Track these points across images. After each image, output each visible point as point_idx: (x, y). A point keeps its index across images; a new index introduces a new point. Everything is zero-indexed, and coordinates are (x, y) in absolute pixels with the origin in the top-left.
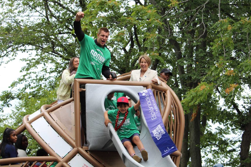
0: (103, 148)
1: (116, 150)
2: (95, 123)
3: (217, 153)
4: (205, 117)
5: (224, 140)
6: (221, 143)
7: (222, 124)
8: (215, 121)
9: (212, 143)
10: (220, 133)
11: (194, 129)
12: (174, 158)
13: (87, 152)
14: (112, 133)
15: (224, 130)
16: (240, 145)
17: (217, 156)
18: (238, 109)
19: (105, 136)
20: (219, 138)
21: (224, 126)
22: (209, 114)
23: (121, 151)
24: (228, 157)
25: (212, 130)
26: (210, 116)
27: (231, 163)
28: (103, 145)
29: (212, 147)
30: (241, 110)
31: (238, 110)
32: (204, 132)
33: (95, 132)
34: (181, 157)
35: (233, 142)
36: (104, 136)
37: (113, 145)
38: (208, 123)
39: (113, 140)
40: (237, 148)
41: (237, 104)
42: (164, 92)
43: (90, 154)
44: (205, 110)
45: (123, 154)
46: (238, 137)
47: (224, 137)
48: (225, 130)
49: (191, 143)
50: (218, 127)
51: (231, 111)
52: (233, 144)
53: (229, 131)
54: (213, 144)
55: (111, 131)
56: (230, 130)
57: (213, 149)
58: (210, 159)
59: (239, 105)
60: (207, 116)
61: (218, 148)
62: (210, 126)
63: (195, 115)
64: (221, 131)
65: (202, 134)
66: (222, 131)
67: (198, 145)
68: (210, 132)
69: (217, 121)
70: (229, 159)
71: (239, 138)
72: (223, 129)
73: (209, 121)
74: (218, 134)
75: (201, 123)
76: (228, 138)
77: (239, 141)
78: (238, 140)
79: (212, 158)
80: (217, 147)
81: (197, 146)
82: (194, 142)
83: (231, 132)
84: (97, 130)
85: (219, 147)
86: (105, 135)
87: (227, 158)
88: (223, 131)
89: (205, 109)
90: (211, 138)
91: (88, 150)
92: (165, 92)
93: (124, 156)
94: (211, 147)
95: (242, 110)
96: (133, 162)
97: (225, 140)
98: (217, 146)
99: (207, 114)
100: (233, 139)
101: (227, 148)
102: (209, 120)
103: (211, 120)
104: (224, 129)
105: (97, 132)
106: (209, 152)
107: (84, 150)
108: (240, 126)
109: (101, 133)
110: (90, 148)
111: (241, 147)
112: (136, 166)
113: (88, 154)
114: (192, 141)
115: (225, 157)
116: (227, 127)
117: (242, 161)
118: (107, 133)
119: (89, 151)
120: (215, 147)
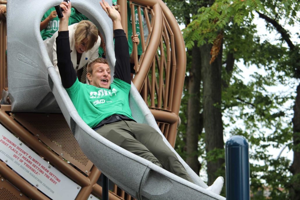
0: (38, 107)
1: (60, 111)
2: (22, 62)
3: (251, 118)
4: (232, 54)
5: (265, 96)
6: (259, 100)
7: (263, 67)
8: (250, 62)
9: (243, 101)
10: (259, 84)
11: (210, 76)
12: (166, 125)
13: (9, 115)
14: (53, 81)
15: (266, 79)
16: (293, 104)
17: (252, 124)
18: (290, 40)
19: (40, 85)
20: (257, 92)
21: (266, 70)
22: (238, 49)
23: (68, 112)
24: (272, 126)
25: (244, 78)
26: (241, 52)
27: (277, 137)
28: (37, 103)
29: (243, 109)
30: (295, 42)
31: (290, 43)
32: (229, 81)
33: (23, 78)
34: (178, 124)
35: (280, 99)
36: (38, 85)
37: (56, 102)
38: (236, 65)
39: (54, 93)
40: (287, 109)
41: (288, 31)
42: (149, 8)
43: (13, 118)
44: (231, 43)
45: (71, 118)
46: (289, 90)
47: (265, 90)
48: (269, 78)
49: (206, 100)
50: (255, 73)
51: (278, 44)
52: (280, 104)
53: (275, 80)
54: (246, 103)
55: (51, 76)
56: (275, 78)
57: (245, 112)
58: (239, 130)
59: (291, 34)
60: (235, 52)
61: (253, 110)
62: (241, 71)
63: (216, 50)
64: (259, 80)
65: (226, 85)
66: (262, 81)
67: (218, 103)
68: (240, 81)
69: (253, 62)
70: (274, 129)
71: (291, 93)
72: (263, 76)
73: (239, 62)
74: (255, 86)
75: (225, 65)
76: (273, 92)
77: (292, 98)
78: (289, 96)
79: (243, 128)
80: (252, 108)
81: (215, 105)
82: (211, 99)
83: (277, 81)
84: (26, 74)
85: (256, 108)
86: (42, 84)
87: (270, 128)
88: (264, 80)
89: (231, 41)
90: (242, 92)
91: (11, 112)
92: (152, 7)
93: (73, 123)
94: (241, 108)
95: (297, 43)
96: (88, 133)
97: (267, 96)
98: (253, 106)
99: (236, 50)
100: (281, 94)
101: (271, 111)
102: (238, 60)
103: (242, 60)
104: (267, 76)
105: (27, 79)
106: (238, 117)
107: (4, 110)
108: (294, 71)
109: (34, 80)
110: (15, 108)
111: (294, 108)
112: (94, 140)
113: (11, 119)
114: (207, 97)
115: (267, 127)
116: (272, 72)
117: (296, 133)
118: (44, 80)
119: (13, 113)
120: (249, 108)
